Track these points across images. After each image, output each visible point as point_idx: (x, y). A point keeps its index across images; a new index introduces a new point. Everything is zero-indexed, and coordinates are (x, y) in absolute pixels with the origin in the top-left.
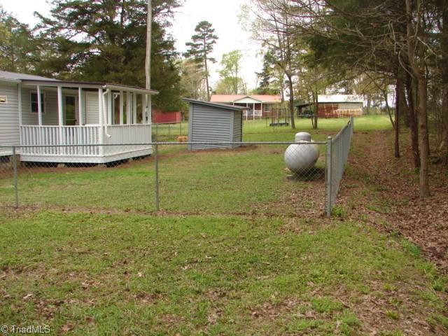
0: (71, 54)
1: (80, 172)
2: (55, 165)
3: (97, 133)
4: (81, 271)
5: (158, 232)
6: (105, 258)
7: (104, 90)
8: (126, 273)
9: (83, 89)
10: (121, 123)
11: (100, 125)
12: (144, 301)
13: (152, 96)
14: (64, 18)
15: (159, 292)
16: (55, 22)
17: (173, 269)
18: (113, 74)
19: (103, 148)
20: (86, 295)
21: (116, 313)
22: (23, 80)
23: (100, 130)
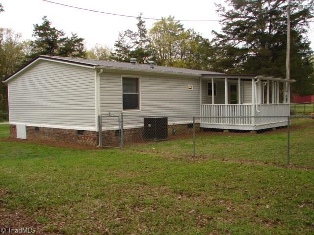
0: (236, 56)
1: (238, 136)
2: (222, 130)
3: (251, 110)
4: (228, 200)
5: (286, 179)
6: (246, 193)
7: (256, 80)
8: (258, 205)
9: (241, 80)
10: (268, 103)
11: (253, 104)
12: (268, 225)
13: (291, 83)
14: (231, 33)
15: (278, 220)
16: (225, 36)
17: (292, 205)
18: (263, 69)
19: (255, 119)
20: (228, 216)
21: (246, 230)
22: (203, 75)
23: (253, 108)
